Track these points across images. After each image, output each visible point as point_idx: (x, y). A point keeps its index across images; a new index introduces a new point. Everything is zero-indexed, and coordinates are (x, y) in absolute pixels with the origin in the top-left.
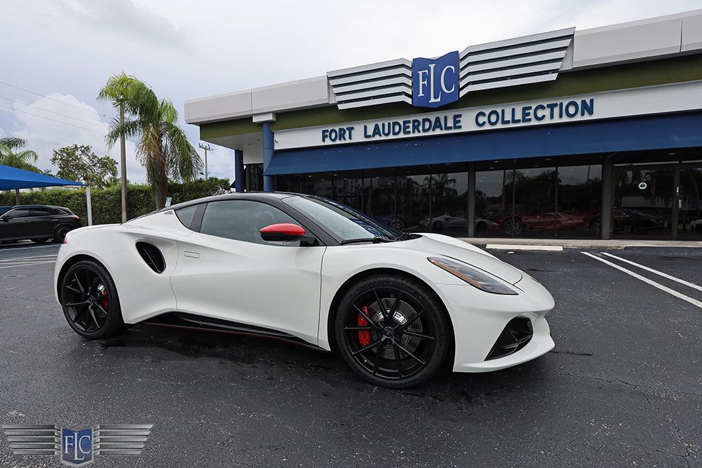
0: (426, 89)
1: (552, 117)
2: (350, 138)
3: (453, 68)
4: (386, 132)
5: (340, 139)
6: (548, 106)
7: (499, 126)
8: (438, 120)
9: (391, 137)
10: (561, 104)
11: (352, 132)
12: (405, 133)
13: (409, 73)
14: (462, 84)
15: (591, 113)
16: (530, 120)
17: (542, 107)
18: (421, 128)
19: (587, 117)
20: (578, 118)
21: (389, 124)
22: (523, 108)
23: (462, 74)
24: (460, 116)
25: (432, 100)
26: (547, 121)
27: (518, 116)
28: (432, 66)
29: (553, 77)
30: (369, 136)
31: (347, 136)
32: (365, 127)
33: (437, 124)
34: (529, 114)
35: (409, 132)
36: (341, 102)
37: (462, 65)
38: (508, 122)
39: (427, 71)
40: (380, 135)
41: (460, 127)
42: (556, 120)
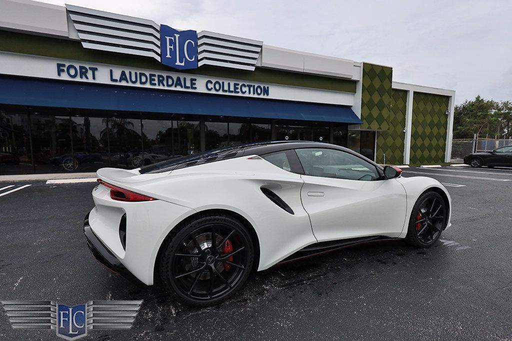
0: (173, 53)
1: (250, 93)
2: (94, 78)
3: (193, 43)
4: (134, 79)
5: (81, 77)
6: (248, 86)
7: (221, 93)
8: (178, 79)
9: (138, 85)
10: (254, 86)
11: (96, 73)
12: (151, 84)
13: (158, 35)
14: (200, 57)
15: (268, 95)
16: (239, 92)
17: (245, 86)
18: (165, 83)
19: (266, 97)
20: (262, 96)
21: (136, 73)
22: (235, 84)
23: (200, 49)
24: (195, 80)
25: (178, 63)
26: (247, 95)
27: (232, 89)
28: (177, 36)
29: (253, 69)
30: (116, 81)
31: (90, 74)
32: (111, 71)
33: (178, 83)
34: (238, 88)
35: (155, 84)
36: (85, 41)
37: (200, 42)
38: (226, 91)
39: (173, 38)
40: (127, 82)
41: (196, 88)
42: (252, 95)
